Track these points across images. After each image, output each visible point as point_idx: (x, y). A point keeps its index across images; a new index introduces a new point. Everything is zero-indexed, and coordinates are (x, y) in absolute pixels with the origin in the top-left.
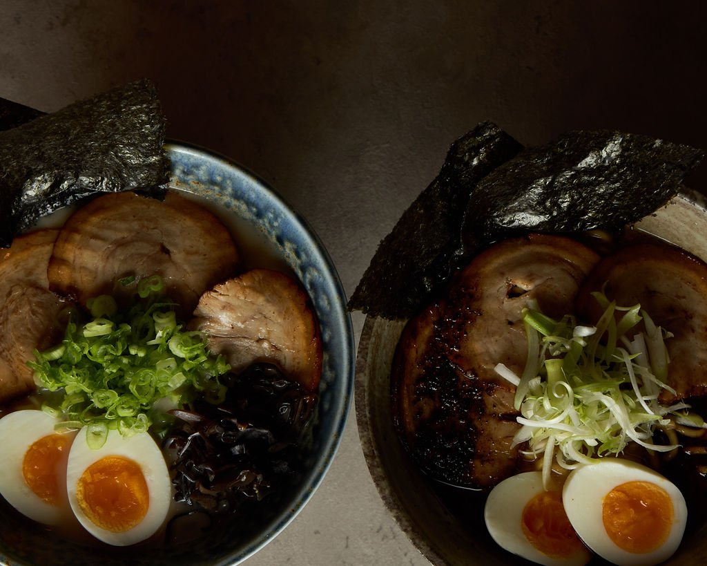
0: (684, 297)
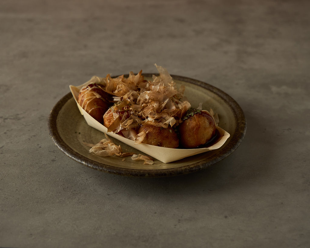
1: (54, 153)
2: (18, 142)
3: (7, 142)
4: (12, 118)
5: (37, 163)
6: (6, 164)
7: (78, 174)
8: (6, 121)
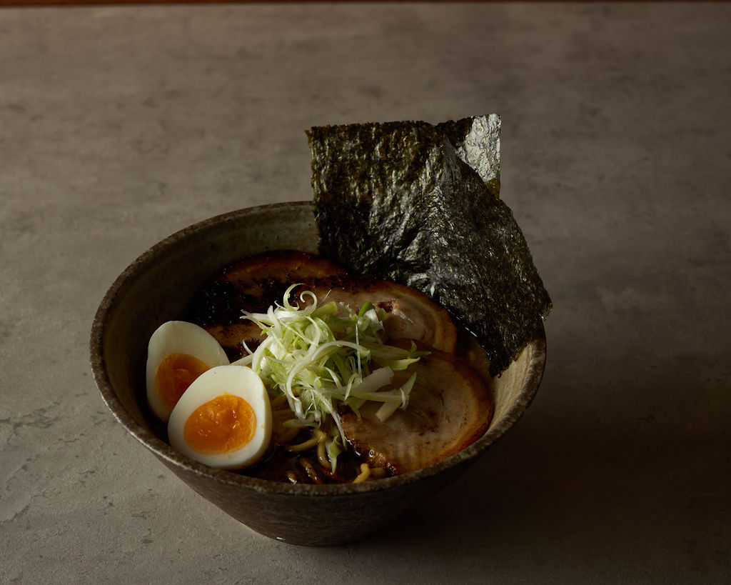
0: (449, 421)
1: (145, 518)
2: (60, 493)
3: (35, 494)
4: (32, 421)
5: (113, 552)
6: (42, 559)
7: (207, 577)
8: (21, 430)
